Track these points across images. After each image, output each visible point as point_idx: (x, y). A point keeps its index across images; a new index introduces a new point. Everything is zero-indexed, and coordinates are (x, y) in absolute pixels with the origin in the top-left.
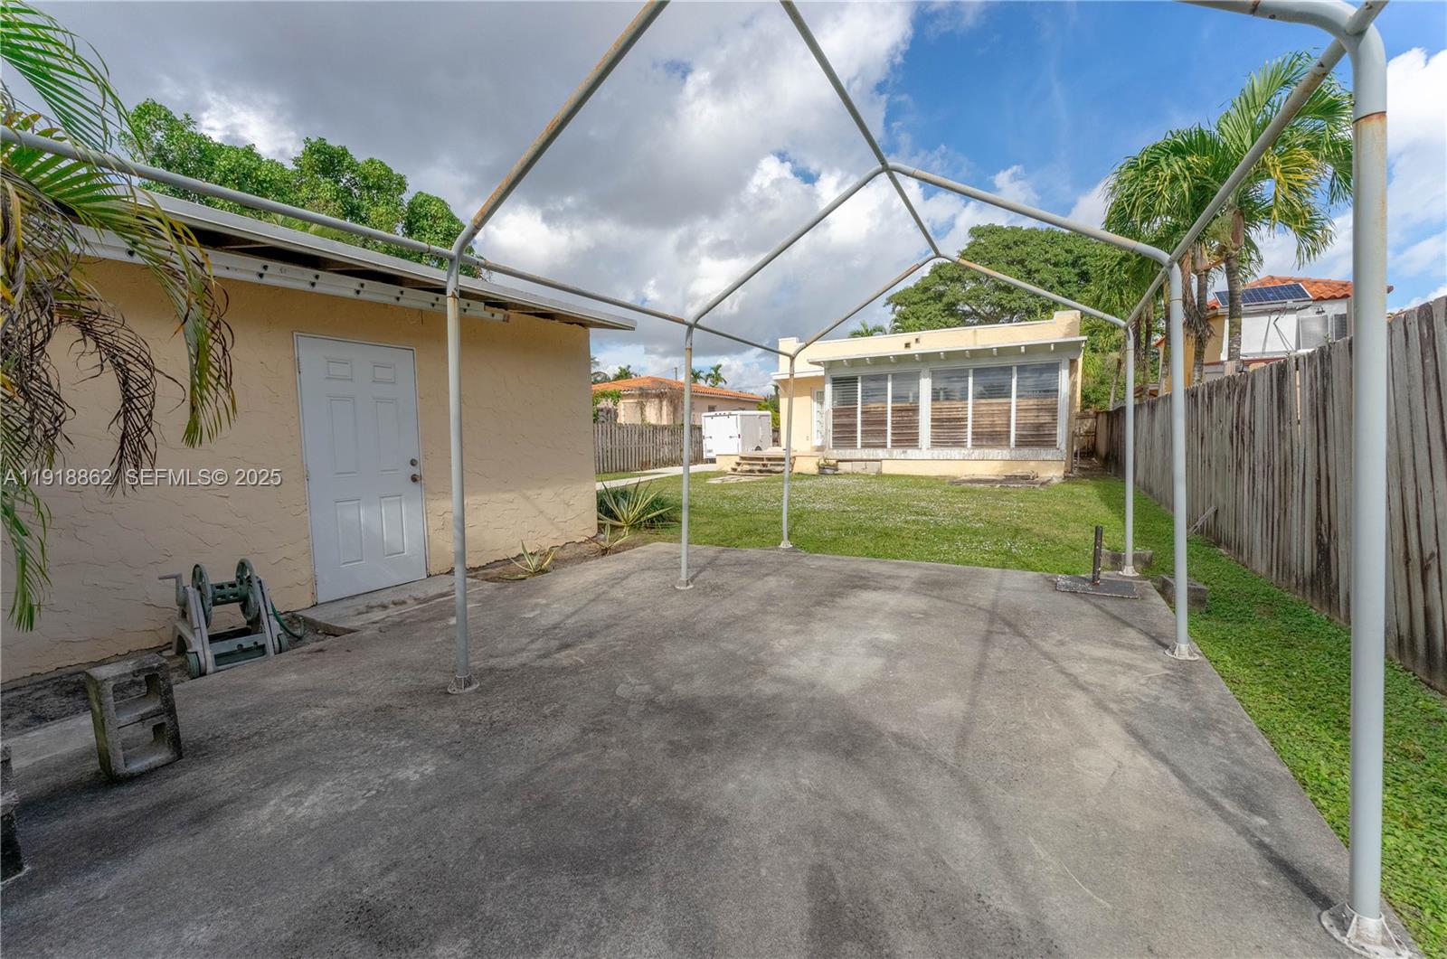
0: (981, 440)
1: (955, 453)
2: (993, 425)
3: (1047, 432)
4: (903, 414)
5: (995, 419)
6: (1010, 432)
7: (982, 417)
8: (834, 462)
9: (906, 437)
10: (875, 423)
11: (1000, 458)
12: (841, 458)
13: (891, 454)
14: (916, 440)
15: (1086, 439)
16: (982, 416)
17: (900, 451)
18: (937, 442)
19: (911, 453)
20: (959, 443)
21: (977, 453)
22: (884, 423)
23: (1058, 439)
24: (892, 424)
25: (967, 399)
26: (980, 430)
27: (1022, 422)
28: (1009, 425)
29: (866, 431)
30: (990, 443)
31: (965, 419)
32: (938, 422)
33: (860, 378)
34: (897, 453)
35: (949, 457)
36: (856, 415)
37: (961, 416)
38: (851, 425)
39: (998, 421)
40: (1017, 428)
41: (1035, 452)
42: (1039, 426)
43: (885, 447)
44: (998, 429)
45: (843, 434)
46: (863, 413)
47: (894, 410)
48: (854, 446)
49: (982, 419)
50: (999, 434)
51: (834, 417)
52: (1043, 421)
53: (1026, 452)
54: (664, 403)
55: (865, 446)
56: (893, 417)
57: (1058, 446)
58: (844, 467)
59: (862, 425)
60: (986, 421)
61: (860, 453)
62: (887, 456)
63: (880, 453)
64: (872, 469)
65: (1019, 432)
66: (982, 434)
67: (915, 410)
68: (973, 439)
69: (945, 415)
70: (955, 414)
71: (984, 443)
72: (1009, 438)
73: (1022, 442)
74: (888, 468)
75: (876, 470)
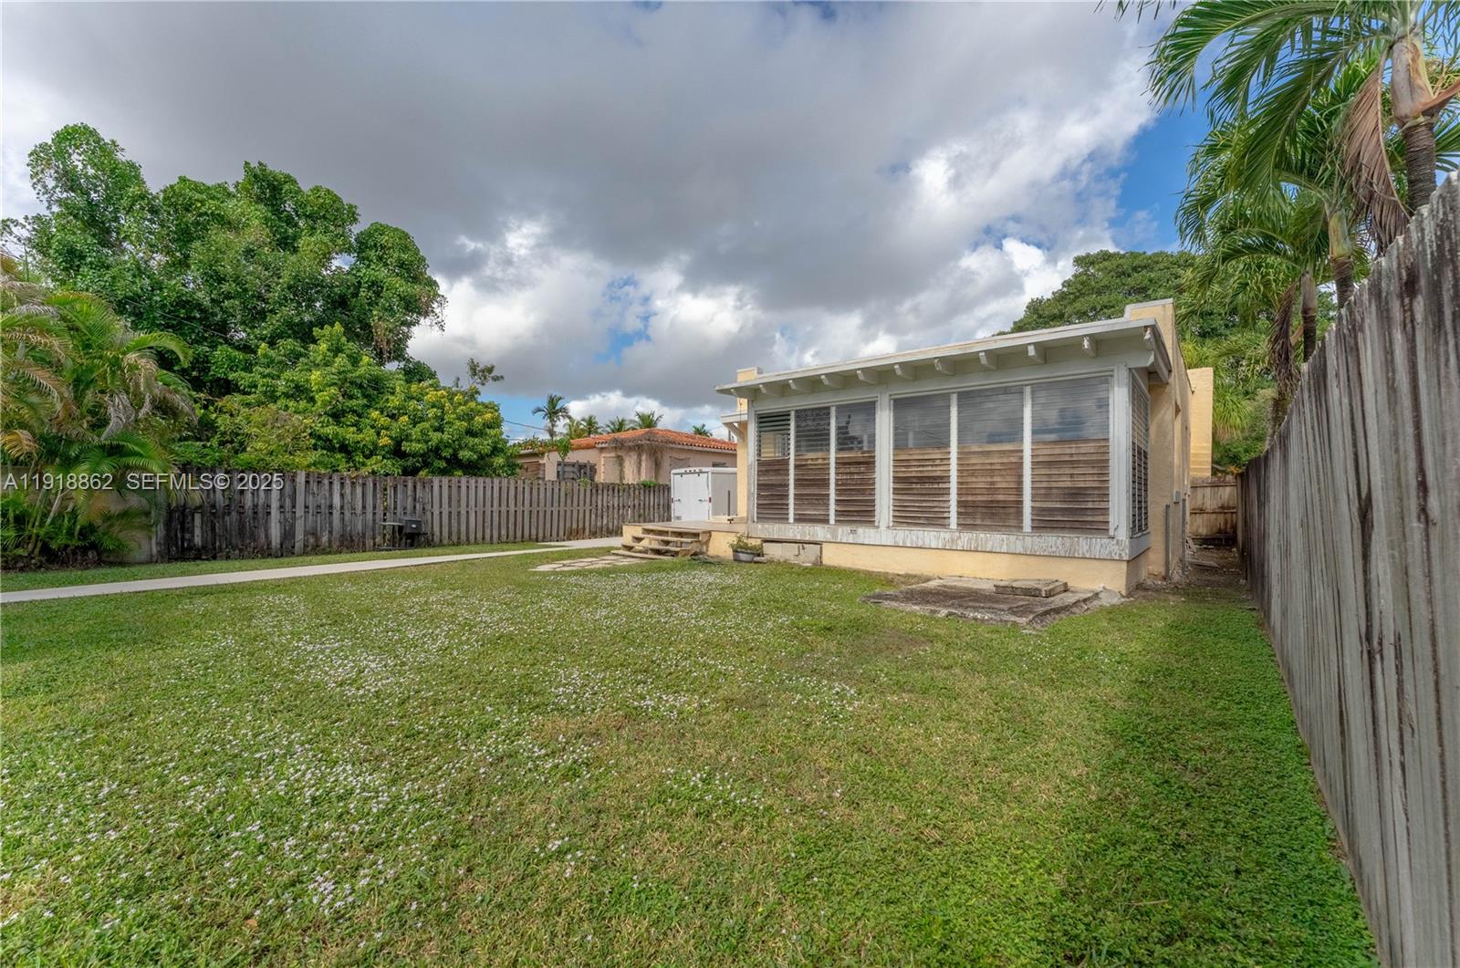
0: (972, 515)
1: (930, 536)
2: (992, 489)
3: (1090, 505)
4: (853, 470)
5: (996, 479)
6: (1021, 502)
7: (973, 475)
8: (759, 542)
9: (858, 509)
10: (812, 482)
11: (1004, 549)
12: (767, 536)
13: (834, 534)
14: (871, 513)
15: (1221, 518)
16: (973, 473)
17: (847, 529)
18: (904, 517)
19: (865, 534)
20: (938, 520)
21: (966, 538)
22: (825, 483)
23: (1111, 519)
24: (837, 485)
25: (948, 445)
26: (970, 498)
27: (1044, 485)
28: (1019, 490)
29: (801, 495)
30: (988, 522)
31: (945, 479)
32: (903, 483)
33: (793, 413)
34: (843, 532)
35: (920, 544)
36: (788, 470)
37: (938, 474)
38: (780, 485)
39: (1001, 482)
40: (1033, 496)
41: (1067, 541)
42: (1076, 494)
43: (826, 521)
44: (1001, 498)
45: (771, 501)
46: (796, 467)
47: (840, 463)
48: (785, 519)
49: (974, 480)
50: (1004, 506)
51: (760, 473)
52: (1082, 485)
53: (1052, 541)
54: (644, 457)
55: (800, 519)
56: (837, 474)
57: (1111, 533)
58: (773, 551)
59: (796, 486)
60: (980, 482)
61: (793, 530)
62: (829, 537)
63: (819, 532)
64: (807, 557)
65: (1038, 505)
66: (974, 505)
67: (869, 463)
68: (959, 513)
69: (914, 472)
70: (929, 471)
71: (978, 522)
72: (1019, 513)
73: (1045, 522)
74: (832, 556)
75: (813, 559)
